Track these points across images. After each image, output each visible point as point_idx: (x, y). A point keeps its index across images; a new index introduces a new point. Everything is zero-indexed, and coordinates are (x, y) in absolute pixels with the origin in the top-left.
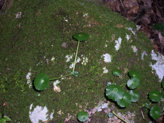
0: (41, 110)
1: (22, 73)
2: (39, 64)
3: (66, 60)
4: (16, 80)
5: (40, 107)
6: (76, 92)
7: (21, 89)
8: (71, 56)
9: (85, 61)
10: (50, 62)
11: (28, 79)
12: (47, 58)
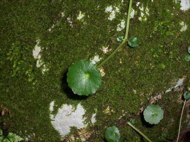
0: (73, 111)
1: (22, 47)
2: (54, 28)
3: (108, 16)
4: (13, 61)
5: (70, 105)
6: (132, 72)
7: (27, 77)
8: (117, 8)
9: (145, 14)
10: (76, 22)
11: (38, 59)
12: (68, 16)
